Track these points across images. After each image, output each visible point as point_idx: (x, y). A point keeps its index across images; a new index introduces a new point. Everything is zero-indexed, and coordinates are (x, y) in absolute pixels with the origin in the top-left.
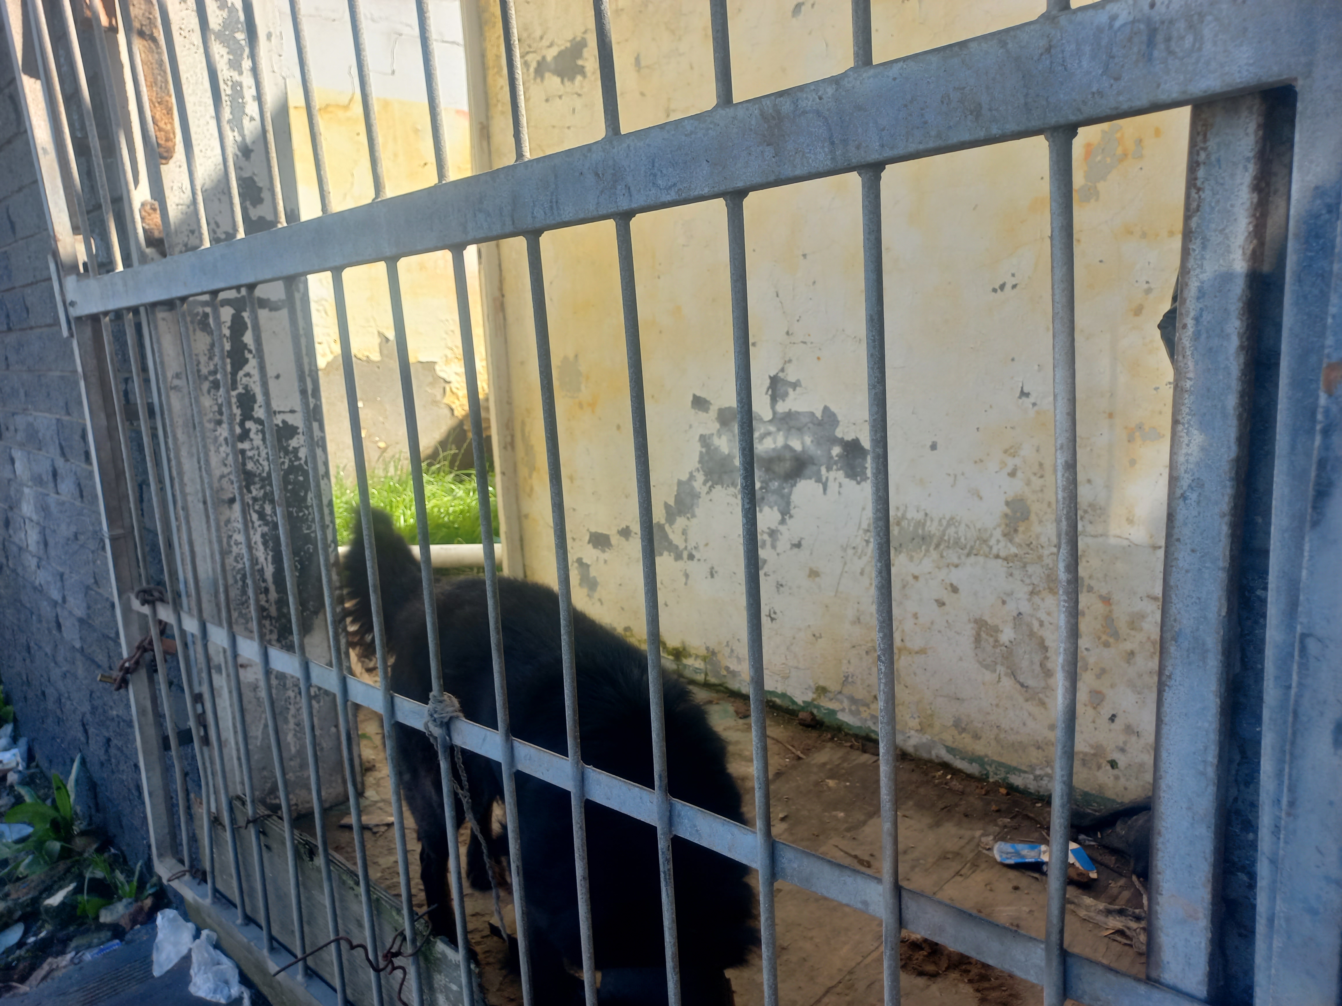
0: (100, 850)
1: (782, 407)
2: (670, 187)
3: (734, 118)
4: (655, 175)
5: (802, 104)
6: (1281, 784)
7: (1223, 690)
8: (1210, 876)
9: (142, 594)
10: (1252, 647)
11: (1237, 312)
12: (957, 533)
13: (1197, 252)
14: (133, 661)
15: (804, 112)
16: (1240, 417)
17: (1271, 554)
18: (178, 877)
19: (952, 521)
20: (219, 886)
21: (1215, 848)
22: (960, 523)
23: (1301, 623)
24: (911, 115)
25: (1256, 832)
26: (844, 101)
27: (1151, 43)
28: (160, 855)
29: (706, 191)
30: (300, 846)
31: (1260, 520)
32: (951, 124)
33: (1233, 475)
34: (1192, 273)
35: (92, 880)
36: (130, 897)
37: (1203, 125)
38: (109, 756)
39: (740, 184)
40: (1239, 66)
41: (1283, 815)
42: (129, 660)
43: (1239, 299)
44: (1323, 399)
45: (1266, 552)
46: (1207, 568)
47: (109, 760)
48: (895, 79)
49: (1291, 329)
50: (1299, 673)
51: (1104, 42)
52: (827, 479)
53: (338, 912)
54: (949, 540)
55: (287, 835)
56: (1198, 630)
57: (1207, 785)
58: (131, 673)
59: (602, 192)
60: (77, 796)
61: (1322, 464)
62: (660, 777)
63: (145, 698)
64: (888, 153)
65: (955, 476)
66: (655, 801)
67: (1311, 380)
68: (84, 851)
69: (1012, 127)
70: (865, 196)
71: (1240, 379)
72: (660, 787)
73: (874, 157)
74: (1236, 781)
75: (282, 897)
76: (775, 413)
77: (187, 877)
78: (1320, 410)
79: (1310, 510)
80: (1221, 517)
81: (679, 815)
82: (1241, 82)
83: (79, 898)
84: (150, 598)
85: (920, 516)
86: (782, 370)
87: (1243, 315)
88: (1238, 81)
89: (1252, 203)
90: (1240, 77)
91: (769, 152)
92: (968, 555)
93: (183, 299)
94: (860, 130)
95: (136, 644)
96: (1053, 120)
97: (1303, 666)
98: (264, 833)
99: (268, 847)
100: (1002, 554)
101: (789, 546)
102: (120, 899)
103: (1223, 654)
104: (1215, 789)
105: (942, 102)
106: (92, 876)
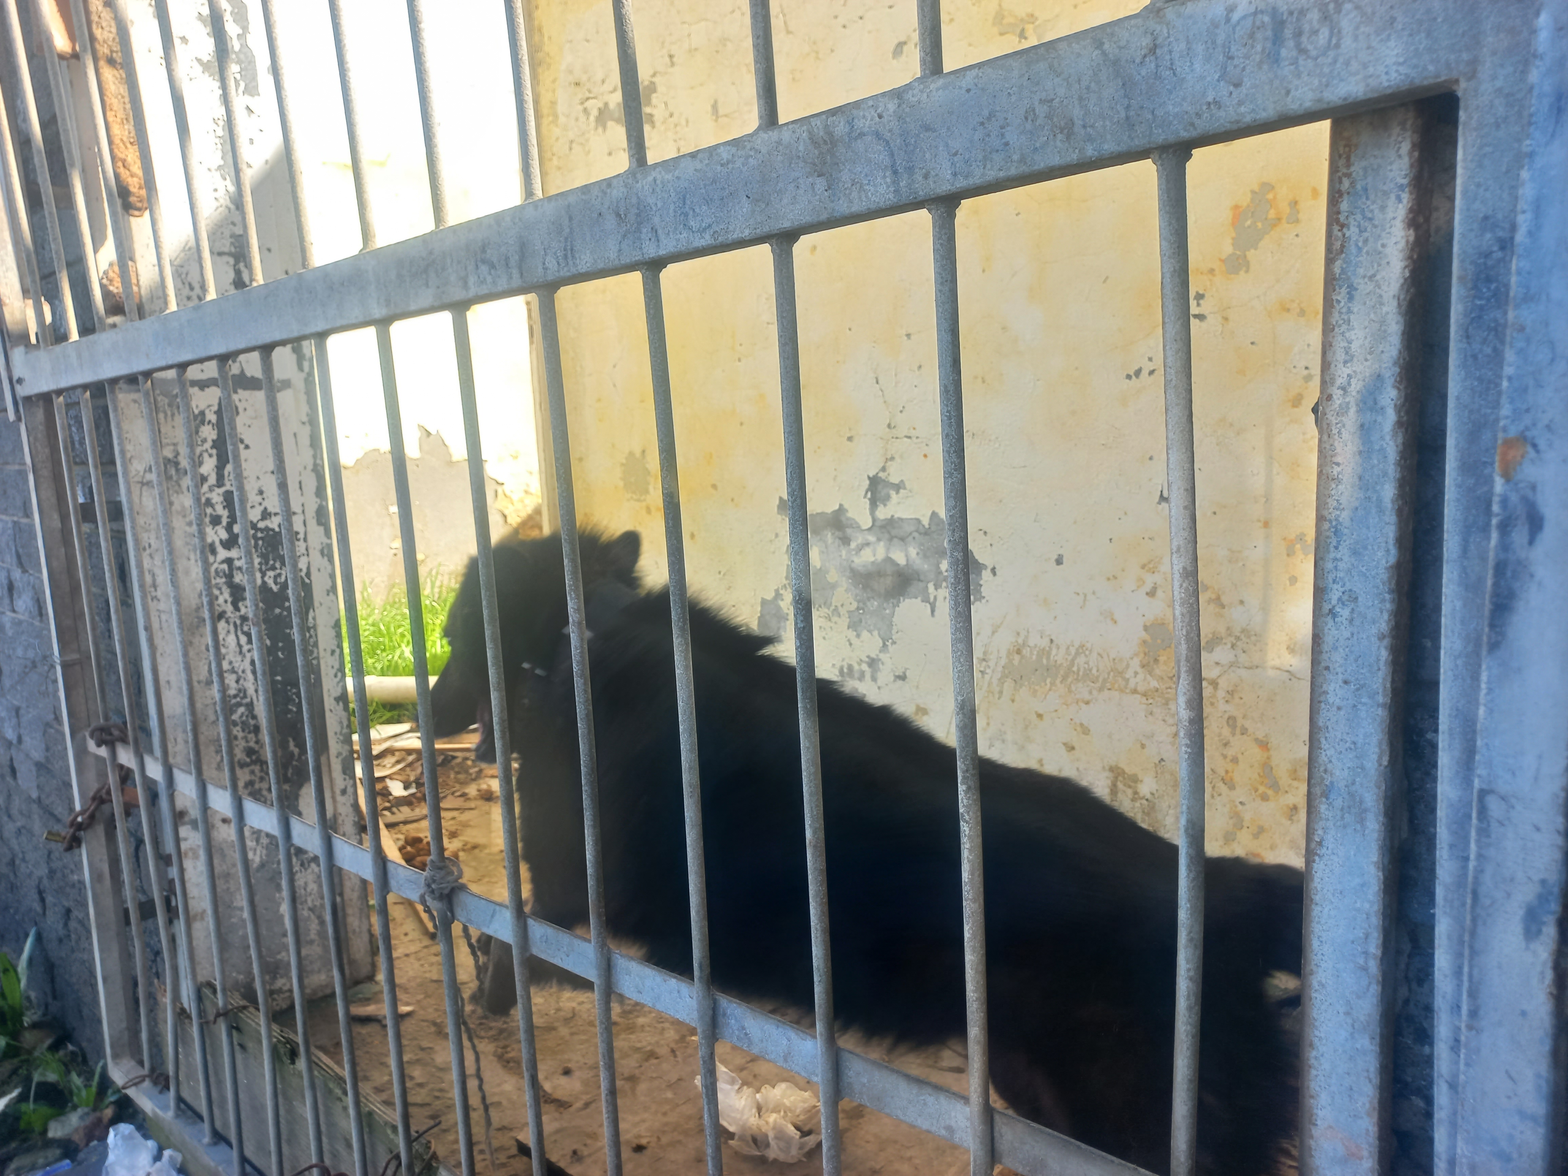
0: (55, 1047)
1: (883, 513)
2: (705, 229)
3: (779, 142)
4: (686, 215)
5: (859, 124)
6: (1459, 986)
7: (1386, 861)
8: (1376, 1101)
9: (97, 733)
10: (1422, 806)
11: (1393, 379)
12: (1087, 663)
13: (1342, 304)
14: (87, 814)
15: (862, 135)
16: (1399, 512)
17: (1441, 686)
18: (137, 1082)
19: (1082, 649)
20: (186, 1094)
21: (1381, 1066)
22: (1091, 651)
23: (1479, 776)
24: (989, 135)
25: (1431, 1044)
26: (908, 120)
27: (1277, 39)
28: (116, 1056)
29: (746, 234)
30: (280, 1046)
31: (1429, 644)
32: (1038, 145)
33: (1393, 586)
34: (1336, 330)
35: (40, 1084)
36: (87, 1106)
37: (1345, 146)
38: (69, 931)
39: (786, 224)
40: (1386, 66)
41: (1463, 1026)
42: (82, 813)
43: (1395, 364)
44: (1499, 486)
45: (1436, 684)
46: (1365, 704)
47: (69, 936)
48: (968, 91)
49: (1458, 398)
50: (1478, 841)
51: (1220, 41)
52: (935, 598)
53: (323, 1128)
54: (1079, 670)
55: (263, 1031)
56: (1353, 783)
57: (1370, 983)
58: (85, 830)
59: (624, 236)
60: (29, 979)
61: (1500, 569)
62: (701, 966)
63: (101, 860)
64: (961, 183)
65: (1085, 596)
66: (695, 996)
67: (1485, 463)
68: (34, 1048)
69: (1110, 147)
70: (937, 238)
71: (1398, 464)
72: (700, 978)
73: (945, 188)
74: (1406, 977)
75: (258, 1109)
76: (874, 520)
77: (147, 1084)
78: (1496, 499)
79: (1487, 630)
80: (1379, 639)
81: (724, 1015)
82: (1389, 87)
83: (24, 1107)
84: (108, 738)
85: (1045, 643)
86: (884, 469)
87: (1400, 382)
88: (1386, 84)
89: (1407, 242)
90: (1388, 80)
91: (820, 184)
92: (1101, 690)
93: (147, 374)
94: (928, 156)
95: (91, 794)
96: (1161, 137)
97: (1484, 832)
98: (238, 1029)
99: (242, 1047)
100: (1140, 688)
101: (892, 678)
102: (75, 1108)
103: (1386, 814)
104: (1380, 988)
105: (1026, 118)
106: (43, 1079)
